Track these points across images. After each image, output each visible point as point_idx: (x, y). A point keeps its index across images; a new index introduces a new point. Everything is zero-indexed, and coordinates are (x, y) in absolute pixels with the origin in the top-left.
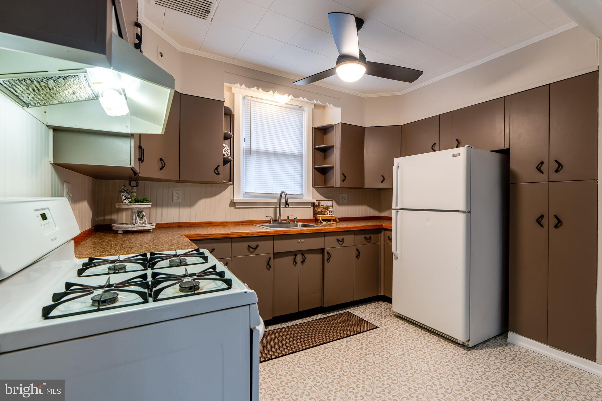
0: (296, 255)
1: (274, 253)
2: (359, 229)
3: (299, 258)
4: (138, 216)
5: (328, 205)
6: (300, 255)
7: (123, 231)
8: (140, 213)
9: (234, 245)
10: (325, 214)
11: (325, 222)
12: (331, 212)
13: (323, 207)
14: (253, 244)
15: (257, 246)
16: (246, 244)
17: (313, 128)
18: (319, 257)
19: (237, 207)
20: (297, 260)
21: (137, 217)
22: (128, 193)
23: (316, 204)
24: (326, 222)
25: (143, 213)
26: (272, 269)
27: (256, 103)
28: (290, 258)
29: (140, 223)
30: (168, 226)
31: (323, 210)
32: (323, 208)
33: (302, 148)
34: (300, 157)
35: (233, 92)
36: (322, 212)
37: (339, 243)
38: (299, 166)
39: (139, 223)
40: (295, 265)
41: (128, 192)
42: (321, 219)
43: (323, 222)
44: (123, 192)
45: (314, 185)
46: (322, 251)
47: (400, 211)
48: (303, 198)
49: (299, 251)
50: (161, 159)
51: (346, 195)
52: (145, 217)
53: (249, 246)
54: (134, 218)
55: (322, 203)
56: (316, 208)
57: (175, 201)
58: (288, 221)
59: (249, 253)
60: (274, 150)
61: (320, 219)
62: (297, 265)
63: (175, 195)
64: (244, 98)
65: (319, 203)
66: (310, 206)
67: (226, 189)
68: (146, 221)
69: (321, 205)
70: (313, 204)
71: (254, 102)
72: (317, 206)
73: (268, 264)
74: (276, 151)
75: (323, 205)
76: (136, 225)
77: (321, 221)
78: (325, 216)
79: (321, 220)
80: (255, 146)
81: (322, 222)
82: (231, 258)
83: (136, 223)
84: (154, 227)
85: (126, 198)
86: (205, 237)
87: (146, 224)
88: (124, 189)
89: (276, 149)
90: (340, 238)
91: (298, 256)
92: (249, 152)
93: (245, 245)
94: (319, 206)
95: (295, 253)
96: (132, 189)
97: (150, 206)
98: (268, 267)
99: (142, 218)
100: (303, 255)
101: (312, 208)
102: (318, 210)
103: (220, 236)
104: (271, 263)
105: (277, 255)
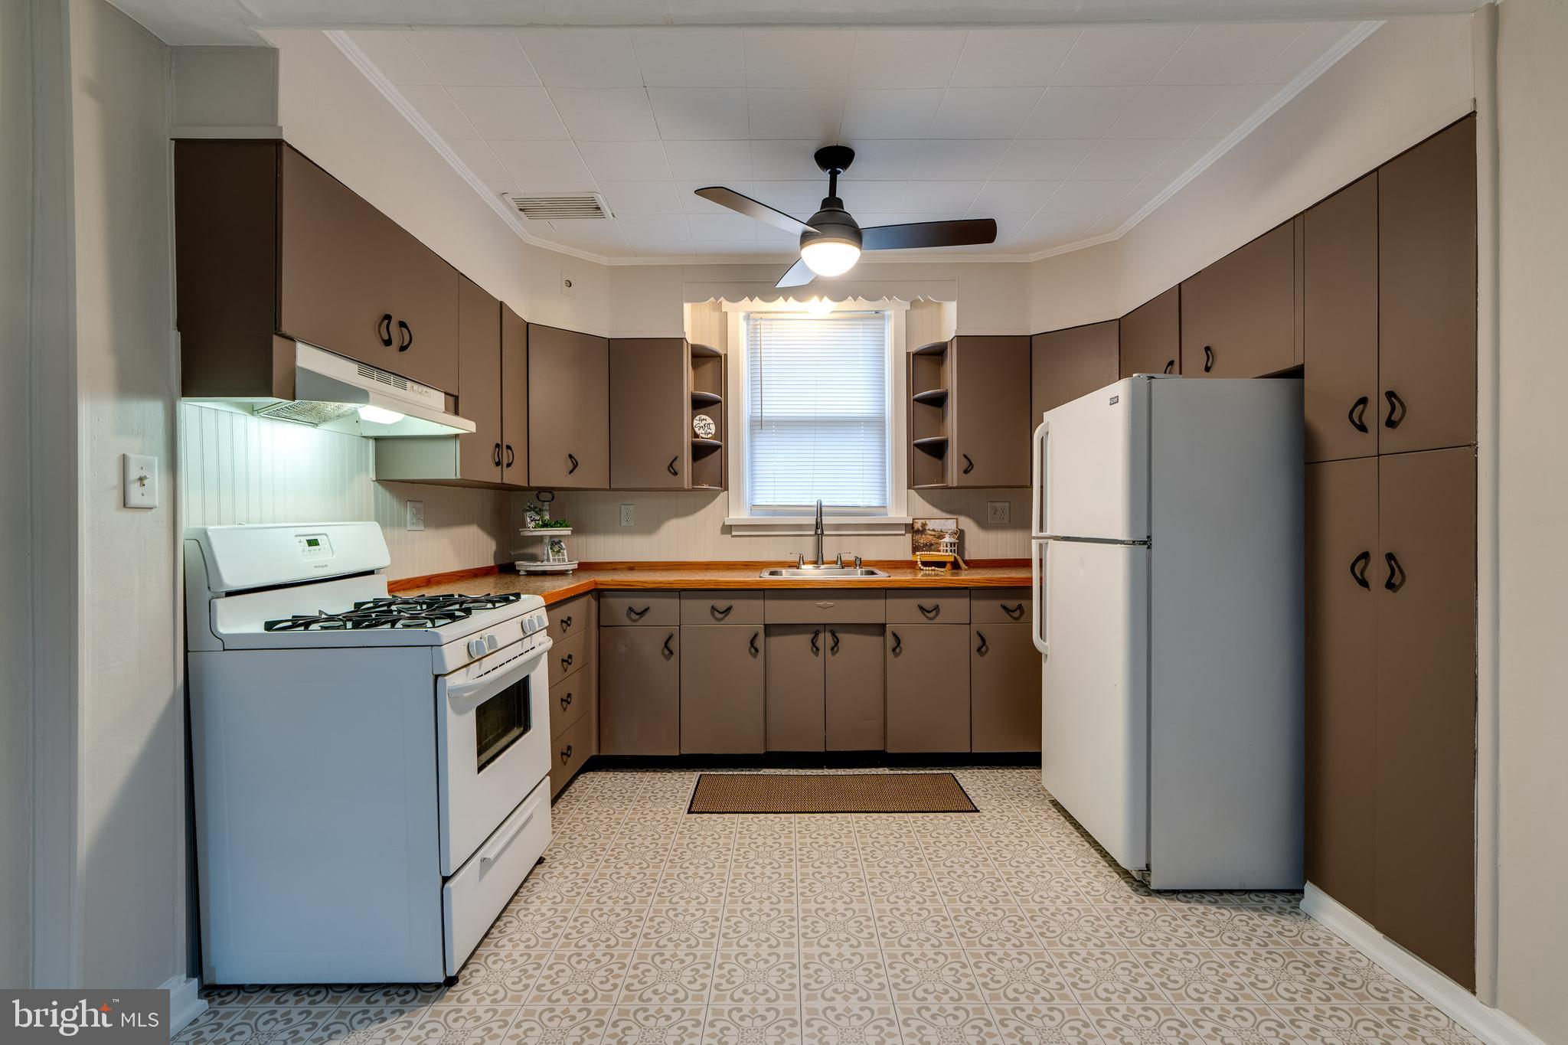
0: (817, 634)
1: (765, 625)
2: (981, 585)
3: (825, 640)
4: (551, 549)
5: (944, 528)
6: (828, 635)
7: (527, 571)
8: (555, 542)
9: (684, 602)
10: (939, 551)
11: (927, 568)
12: (947, 546)
13: (933, 533)
14: (722, 604)
15: (729, 609)
16: (709, 603)
17: (908, 354)
18: (873, 641)
19: (733, 533)
20: (820, 642)
21: (550, 551)
22: (537, 513)
23: (916, 528)
24: (930, 568)
25: (562, 544)
26: (761, 654)
27: (774, 322)
28: (805, 639)
29: (554, 560)
30: (614, 567)
31: (934, 540)
32: (934, 535)
33: (881, 403)
34: (876, 423)
35: (723, 310)
36: (931, 545)
37: (925, 615)
38: (875, 444)
39: (551, 560)
40: (817, 654)
41: (537, 510)
42: (919, 560)
43: (925, 568)
44: (528, 511)
45: (912, 484)
46: (880, 629)
47: (1050, 542)
48: (887, 515)
49: (825, 624)
50: (571, 456)
51: (1007, 505)
52: (565, 552)
53: (713, 608)
54: (546, 552)
55: (931, 525)
56: (917, 537)
57: (624, 523)
58: (839, 563)
59: (714, 621)
60: (814, 415)
61: (917, 562)
62: (821, 653)
63: (624, 513)
64: (748, 317)
65: (924, 525)
66: (903, 532)
67: (713, 500)
68: (566, 557)
69: (929, 530)
70: (910, 528)
71: (766, 322)
72: (918, 532)
73: (752, 642)
74: (818, 415)
75: (934, 530)
76: (545, 563)
77: (920, 565)
78: (940, 553)
79: (919, 563)
80: (775, 407)
81: (922, 567)
82: (679, 626)
83: (548, 560)
84: (576, 566)
85: (532, 521)
86: (631, 585)
87: (564, 560)
88: (529, 507)
89: (818, 411)
90: (928, 603)
91: (821, 636)
92: (759, 424)
93: (707, 604)
94: (922, 531)
95: (815, 630)
96: (543, 506)
97: (569, 533)
98: (753, 650)
99: (559, 552)
100: (833, 634)
101: (909, 536)
102: (922, 540)
103: (657, 585)
104: (760, 643)
105: (770, 629)
